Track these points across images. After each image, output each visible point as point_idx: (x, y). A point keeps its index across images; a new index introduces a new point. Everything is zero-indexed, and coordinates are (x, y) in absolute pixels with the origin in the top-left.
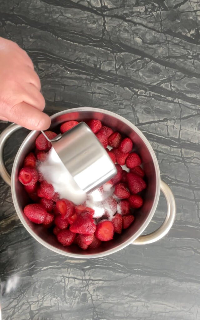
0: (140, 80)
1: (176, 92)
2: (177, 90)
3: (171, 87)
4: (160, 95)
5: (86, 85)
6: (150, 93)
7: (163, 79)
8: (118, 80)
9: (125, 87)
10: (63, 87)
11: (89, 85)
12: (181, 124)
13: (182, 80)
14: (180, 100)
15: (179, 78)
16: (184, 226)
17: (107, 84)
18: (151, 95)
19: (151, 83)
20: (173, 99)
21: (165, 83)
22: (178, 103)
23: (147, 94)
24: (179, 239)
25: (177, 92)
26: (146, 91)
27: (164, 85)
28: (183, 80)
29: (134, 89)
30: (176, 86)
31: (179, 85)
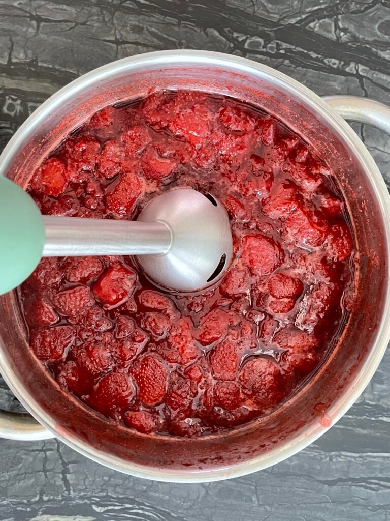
0: (250, 10)
1: (350, 44)
2: (355, 39)
3: (338, 31)
4: (306, 52)
5: (98, 21)
6: (278, 47)
7: (316, 8)
8: (190, 9)
9: (210, 28)
10: (34, 23)
11: (106, 20)
12: (364, 135)
13: (366, 12)
14: (361, 67)
15: (358, 6)
16: (373, 419)
17: (157, 17)
18: (282, 52)
19: (282, 19)
20: (343, 65)
21: (319, 20)
22: (357, 75)
23: (271, 48)
24: (357, 455)
25: (355, 46)
26: (268, 39)
27: (318, 25)
28: (371, 12)
29: (235, 35)
30: (352, 28)
31: (360, 26)
